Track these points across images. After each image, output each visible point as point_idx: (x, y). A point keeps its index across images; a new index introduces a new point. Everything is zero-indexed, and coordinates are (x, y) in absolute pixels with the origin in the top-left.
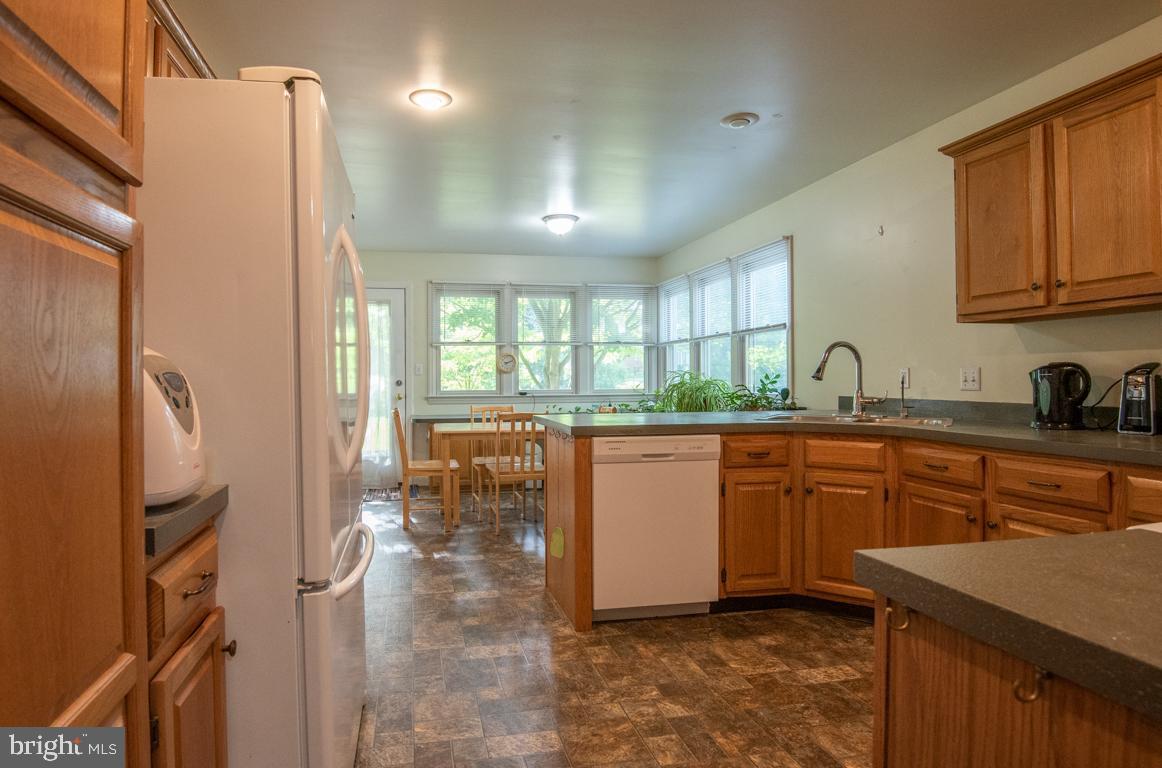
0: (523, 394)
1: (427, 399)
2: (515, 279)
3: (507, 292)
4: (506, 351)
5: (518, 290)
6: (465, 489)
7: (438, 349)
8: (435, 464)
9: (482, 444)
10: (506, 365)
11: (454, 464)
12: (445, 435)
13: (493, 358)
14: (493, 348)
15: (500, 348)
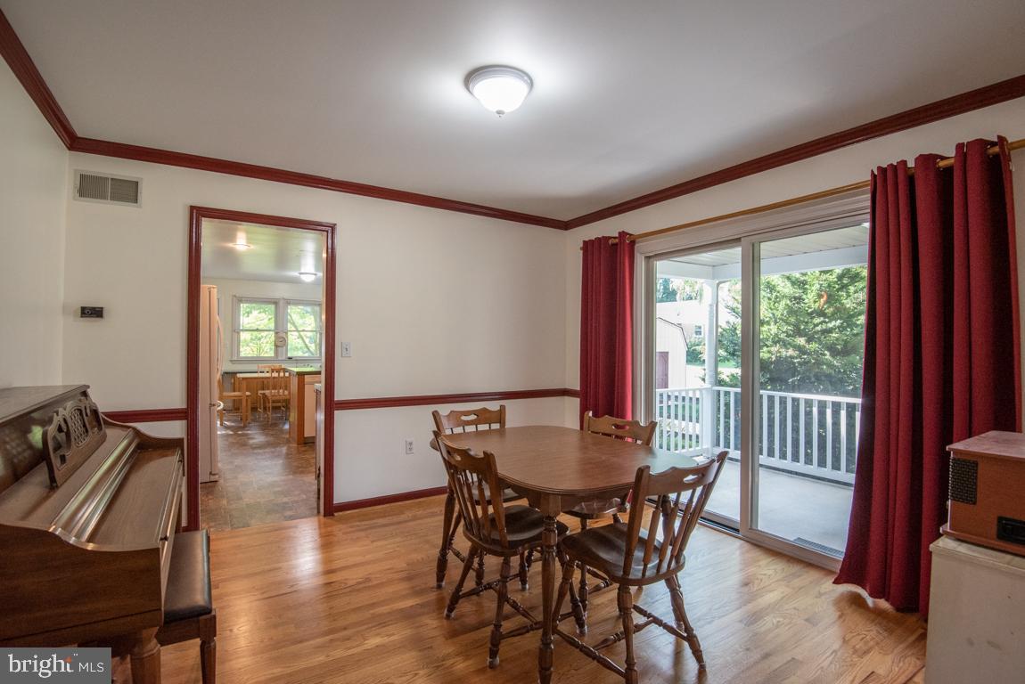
0: (290, 358)
1: (231, 361)
2: (287, 295)
3: (281, 303)
4: (281, 335)
5: (288, 302)
6: (254, 409)
7: (238, 333)
8: (237, 393)
9: (264, 383)
10: (280, 342)
11: (248, 393)
12: (243, 379)
13: (273, 338)
14: (272, 334)
15: (276, 333)
